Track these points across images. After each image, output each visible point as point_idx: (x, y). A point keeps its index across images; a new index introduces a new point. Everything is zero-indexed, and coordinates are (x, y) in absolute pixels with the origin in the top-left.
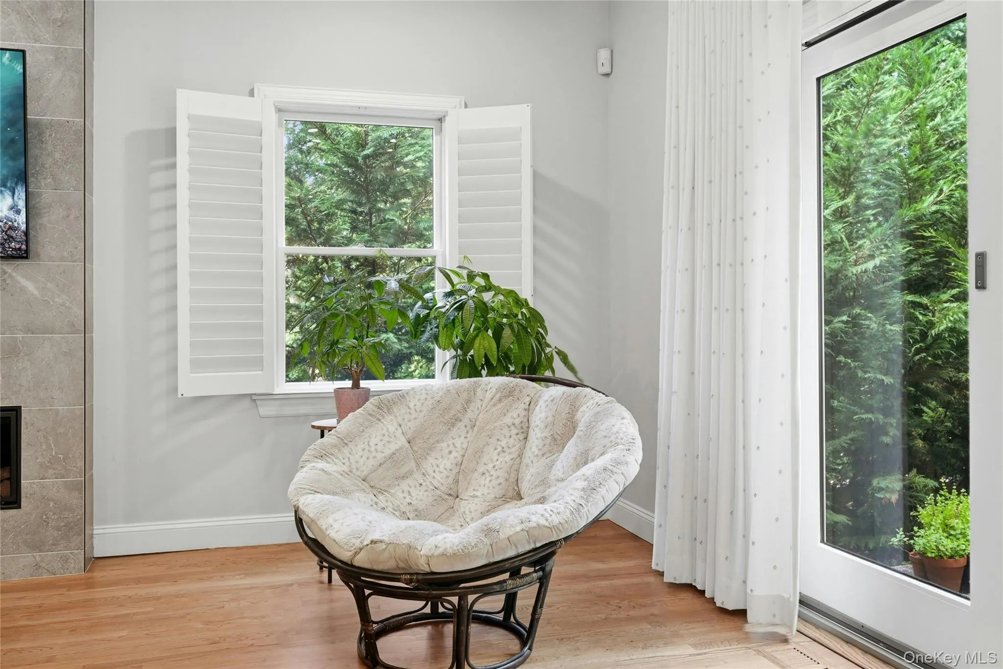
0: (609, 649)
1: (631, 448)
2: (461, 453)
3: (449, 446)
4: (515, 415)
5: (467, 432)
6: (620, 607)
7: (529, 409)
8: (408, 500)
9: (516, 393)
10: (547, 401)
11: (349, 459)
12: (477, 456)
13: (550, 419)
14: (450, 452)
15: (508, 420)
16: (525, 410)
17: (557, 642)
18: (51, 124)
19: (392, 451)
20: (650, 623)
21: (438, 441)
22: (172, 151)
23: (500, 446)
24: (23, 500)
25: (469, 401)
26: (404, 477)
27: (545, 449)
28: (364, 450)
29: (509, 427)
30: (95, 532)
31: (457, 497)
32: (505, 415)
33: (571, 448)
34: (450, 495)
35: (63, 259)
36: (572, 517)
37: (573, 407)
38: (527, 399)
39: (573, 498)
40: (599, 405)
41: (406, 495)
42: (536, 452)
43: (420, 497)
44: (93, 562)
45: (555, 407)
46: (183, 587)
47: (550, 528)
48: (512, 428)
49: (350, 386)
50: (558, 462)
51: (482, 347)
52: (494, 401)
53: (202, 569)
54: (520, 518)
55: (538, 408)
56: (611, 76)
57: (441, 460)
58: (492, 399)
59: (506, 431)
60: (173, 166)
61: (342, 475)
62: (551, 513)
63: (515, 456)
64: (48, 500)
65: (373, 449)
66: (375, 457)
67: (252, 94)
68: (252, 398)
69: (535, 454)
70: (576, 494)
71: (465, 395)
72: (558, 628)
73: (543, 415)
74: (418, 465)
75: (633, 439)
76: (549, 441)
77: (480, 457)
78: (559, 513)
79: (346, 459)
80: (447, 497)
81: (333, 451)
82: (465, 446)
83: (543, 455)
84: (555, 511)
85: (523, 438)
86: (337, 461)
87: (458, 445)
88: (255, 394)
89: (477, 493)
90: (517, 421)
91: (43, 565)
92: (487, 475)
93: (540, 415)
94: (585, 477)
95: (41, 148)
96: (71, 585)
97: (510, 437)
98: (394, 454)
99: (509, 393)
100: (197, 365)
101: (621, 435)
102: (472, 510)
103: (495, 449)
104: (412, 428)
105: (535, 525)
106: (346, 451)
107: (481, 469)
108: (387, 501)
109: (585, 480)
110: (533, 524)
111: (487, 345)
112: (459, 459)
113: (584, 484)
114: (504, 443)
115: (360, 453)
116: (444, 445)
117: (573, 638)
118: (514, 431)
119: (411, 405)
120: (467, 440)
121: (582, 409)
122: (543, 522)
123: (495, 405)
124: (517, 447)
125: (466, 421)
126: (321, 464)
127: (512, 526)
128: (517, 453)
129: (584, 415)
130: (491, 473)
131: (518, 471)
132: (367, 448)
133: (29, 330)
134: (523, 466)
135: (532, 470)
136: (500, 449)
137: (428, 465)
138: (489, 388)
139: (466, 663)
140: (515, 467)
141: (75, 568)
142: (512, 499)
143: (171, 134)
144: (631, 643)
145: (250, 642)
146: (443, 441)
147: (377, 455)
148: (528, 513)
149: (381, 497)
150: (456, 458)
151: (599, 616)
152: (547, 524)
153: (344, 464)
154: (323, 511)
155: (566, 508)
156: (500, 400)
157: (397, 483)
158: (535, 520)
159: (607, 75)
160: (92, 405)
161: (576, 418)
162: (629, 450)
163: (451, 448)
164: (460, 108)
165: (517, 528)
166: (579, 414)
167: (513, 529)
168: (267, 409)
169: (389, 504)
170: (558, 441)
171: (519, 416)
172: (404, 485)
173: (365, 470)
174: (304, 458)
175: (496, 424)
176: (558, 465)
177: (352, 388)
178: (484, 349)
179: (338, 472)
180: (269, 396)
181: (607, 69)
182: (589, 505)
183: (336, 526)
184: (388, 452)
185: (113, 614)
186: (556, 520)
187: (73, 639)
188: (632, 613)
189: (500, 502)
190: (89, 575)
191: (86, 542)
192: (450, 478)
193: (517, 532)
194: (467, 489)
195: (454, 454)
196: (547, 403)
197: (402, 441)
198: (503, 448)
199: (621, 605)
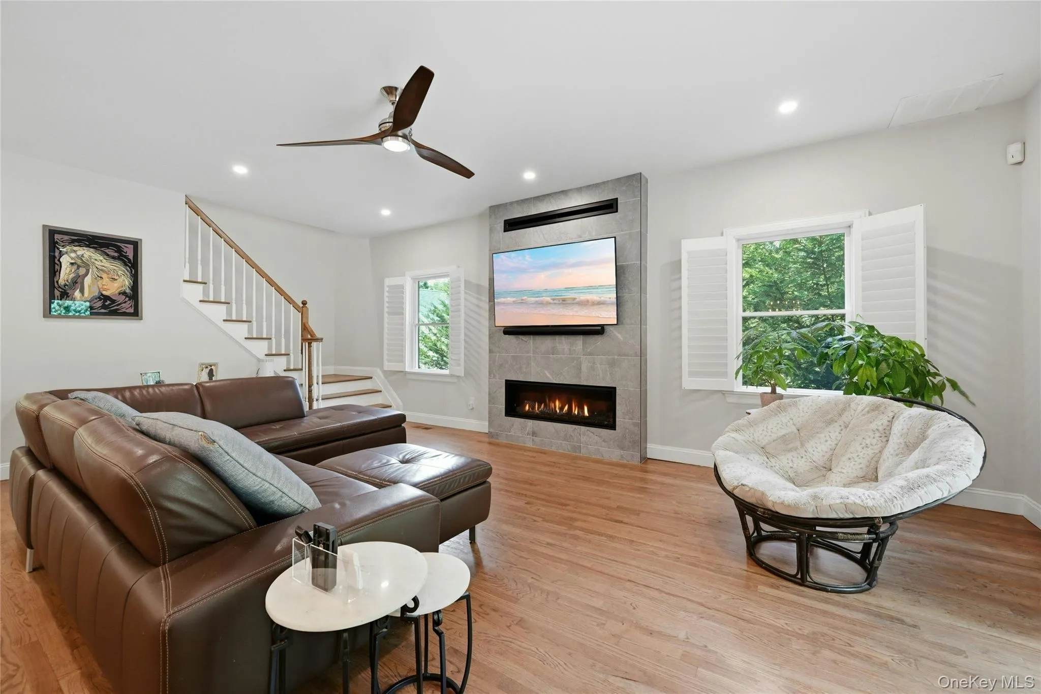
0: (951, 613)
1: (963, 465)
2: (836, 442)
3: (825, 437)
4: (880, 424)
5: (842, 430)
6: (986, 587)
7: (891, 422)
8: (791, 465)
9: (882, 408)
10: (905, 417)
11: (753, 435)
12: (846, 447)
13: (905, 430)
14: (826, 441)
15: (873, 426)
16: (889, 421)
17: (901, 590)
18: (628, 265)
19: (783, 434)
20: (1012, 610)
21: (817, 433)
22: (679, 271)
23: (865, 443)
24: (617, 427)
25: (844, 410)
26: (790, 450)
27: (898, 452)
28: (763, 430)
29: (874, 431)
30: (648, 446)
31: (831, 470)
32: (871, 423)
33: (916, 455)
34: (825, 468)
35: (632, 324)
36: (886, 505)
37: (927, 425)
38: (891, 415)
39: (890, 491)
40: (950, 427)
41: (790, 462)
42: (892, 452)
43: (801, 464)
44: (645, 460)
45: (911, 423)
46: (678, 482)
47: (865, 508)
48: (876, 432)
49: (770, 391)
50: (905, 462)
51: (864, 375)
52: (863, 412)
53: (691, 475)
54: (841, 494)
55: (897, 422)
56: (1024, 164)
57: (819, 444)
58: (862, 410)
59: (871, 434)
60: (680, 278)
61: (746, 442)
62: (868, 497)
63: (877, 451)
64: (626, 429)
65: (769, 431)
66: (770, 436)
67: (722, 234)
68: (723, 393)
69: (891, 453)
70: (894, 489)
71: (841, 406)
72: (910, 581)
73: (900, 427)
74: (802, 445)
75: (969, 459)
76: (903, 446)
77: (848, 447)
78: (874, 499)
79: (751, 435)
80: (822, 468)
81: (743, 428)
82: (839, 438)
83: (897, 455)
84: (872, 497)
85: (885, 440)
86: (745, 434)
87: (833, 438)
88: (724, 391)
89: (843, 471)
90: (881, 428)
91: (624, 456)
92: (852, 460)
93: (897, 427)
94: (907, 479)
95: (624, 277)
96: (632, 468)
97: (874, 438)
98: (785, 436)
99: (876, 408)
100: (692, 374)
101: (957, 453)
102: (837, 481)
103: (861, 444)
104: (800, 422)
105: (851, 502)
106: (752, 430)
107: (848, 456)
108: (776, 463)
109: (906, 481)
110: (850, 501)
111: (869, 373)
112: (834, 446)
113: (904, 483)
114: (868, 442)
115: (761, 432)
116: (822, 435)
117: (919, 592)
118: (878, 434)
119: (801, 408)
120: (840, 435)
121: (933, 428)
122: (858, 501)
123: (864, 415)
124: (879, 446)
125: (841, 422)
126: (734, 435)
127: (833, 498)
128: (879, 450)
129: (933, 433)
130: (856, 460)
131: (877, 462)
132: (765, 429)
133: (619, 355)
134: (881, 460)
135: (887, 464)
136: (864, 445)
137: (810, 446)
138: (861, 403)
139: (808, 577)
140: (875, 459)
141: (636, 461)
142: (871, 480)
143: (679, 262)
144: (980, 618)
145: (694, 519)
146: (821, 433)
147: (772, 435)
148: (849, 493)
149: (772, 460)
150: (830, 445)
151: (958, 585)
152: (862, 504)
153: (749, 437)
154: (724, 460)
155: (882, 496)
156: (868, 412)
157: (784, 453)
158: (852, 499)
159: (1020, 163)
160: (646, 389)
161: (927, 433)
162: (961, 466)
163: (828, 438)
164: (865, 216)
165: (837, 501)
166: (930, 431)
167: (834, 501)
168: (731, 399)
169: (777, 464)
170: (910, 447)
171: (882, 424)
172: (789, 455)
173: (764, 443)
174: (727, 429)
175: (863, 428)
176: (905, 464)
177: (771, 393)
178: (867, 375)
179: (744, 441)
180: (732, 393)
181: (1019, 159)
182: (904, 499)
183: (727, 471)
184: (780, 434)
185: (642, 486)
186: (870, 503)
187: (620, 492)
188: (997, 595)
189: (860, 480)
190: (643, 466)
191: (643, 449)
192: (825, 457)
193: (837, 504)
194: (837, 466)
195: (829, 442)
196: (905, 419)
197: (794, 429)
198: (867, 444)
199: (987, 585)
